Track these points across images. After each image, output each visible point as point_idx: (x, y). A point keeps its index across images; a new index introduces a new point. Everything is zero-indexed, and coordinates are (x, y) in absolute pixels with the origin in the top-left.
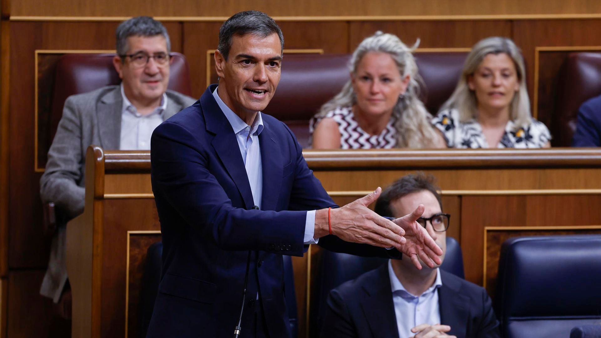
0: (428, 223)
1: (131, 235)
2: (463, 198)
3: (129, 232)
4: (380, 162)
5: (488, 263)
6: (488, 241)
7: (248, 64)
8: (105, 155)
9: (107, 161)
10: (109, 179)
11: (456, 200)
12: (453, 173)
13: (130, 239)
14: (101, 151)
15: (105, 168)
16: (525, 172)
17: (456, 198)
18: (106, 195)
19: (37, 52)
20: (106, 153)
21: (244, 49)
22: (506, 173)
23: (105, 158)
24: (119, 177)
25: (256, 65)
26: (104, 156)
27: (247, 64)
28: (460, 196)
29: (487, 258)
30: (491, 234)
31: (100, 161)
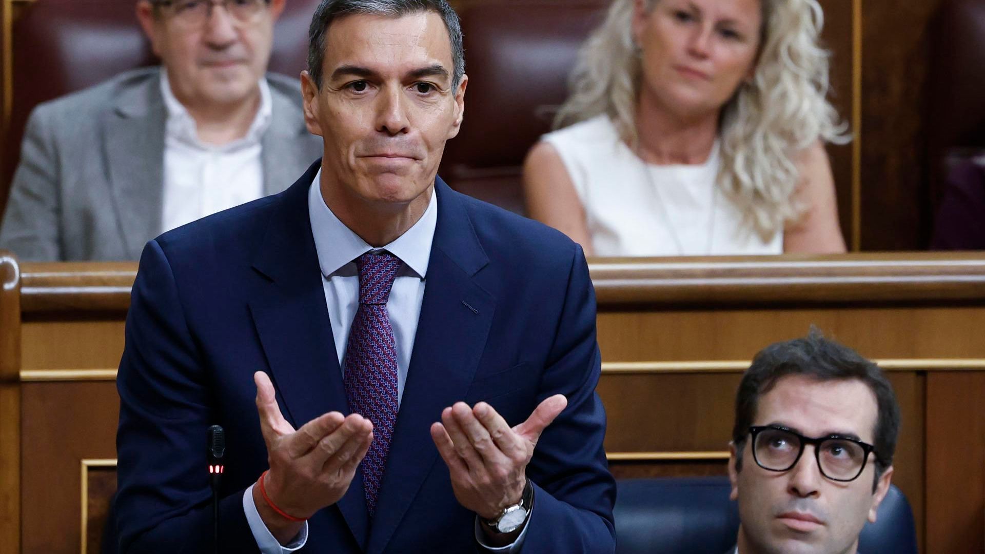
0: (809, 450)
1: (90, 468)
2: (929, 376)
3: (87, 462)
4: (710, 290)
7: (361, 90)
8: (24, 275)
9: (26, 290)
10: (32, 333)
11: (913, 382)
12: (903, 314)
13: (90, 479)
14: (16, 266)
15: (21, 306)
17: (913, 375)
18: (25, 374)
20: (25, 272)
21: (349, 54)
23: (21, 283)
24: (58, 329)
25: (380, 91)
26: (20, 279)
27: (360, 92)
28: (922, 373)
31: (11, 291)
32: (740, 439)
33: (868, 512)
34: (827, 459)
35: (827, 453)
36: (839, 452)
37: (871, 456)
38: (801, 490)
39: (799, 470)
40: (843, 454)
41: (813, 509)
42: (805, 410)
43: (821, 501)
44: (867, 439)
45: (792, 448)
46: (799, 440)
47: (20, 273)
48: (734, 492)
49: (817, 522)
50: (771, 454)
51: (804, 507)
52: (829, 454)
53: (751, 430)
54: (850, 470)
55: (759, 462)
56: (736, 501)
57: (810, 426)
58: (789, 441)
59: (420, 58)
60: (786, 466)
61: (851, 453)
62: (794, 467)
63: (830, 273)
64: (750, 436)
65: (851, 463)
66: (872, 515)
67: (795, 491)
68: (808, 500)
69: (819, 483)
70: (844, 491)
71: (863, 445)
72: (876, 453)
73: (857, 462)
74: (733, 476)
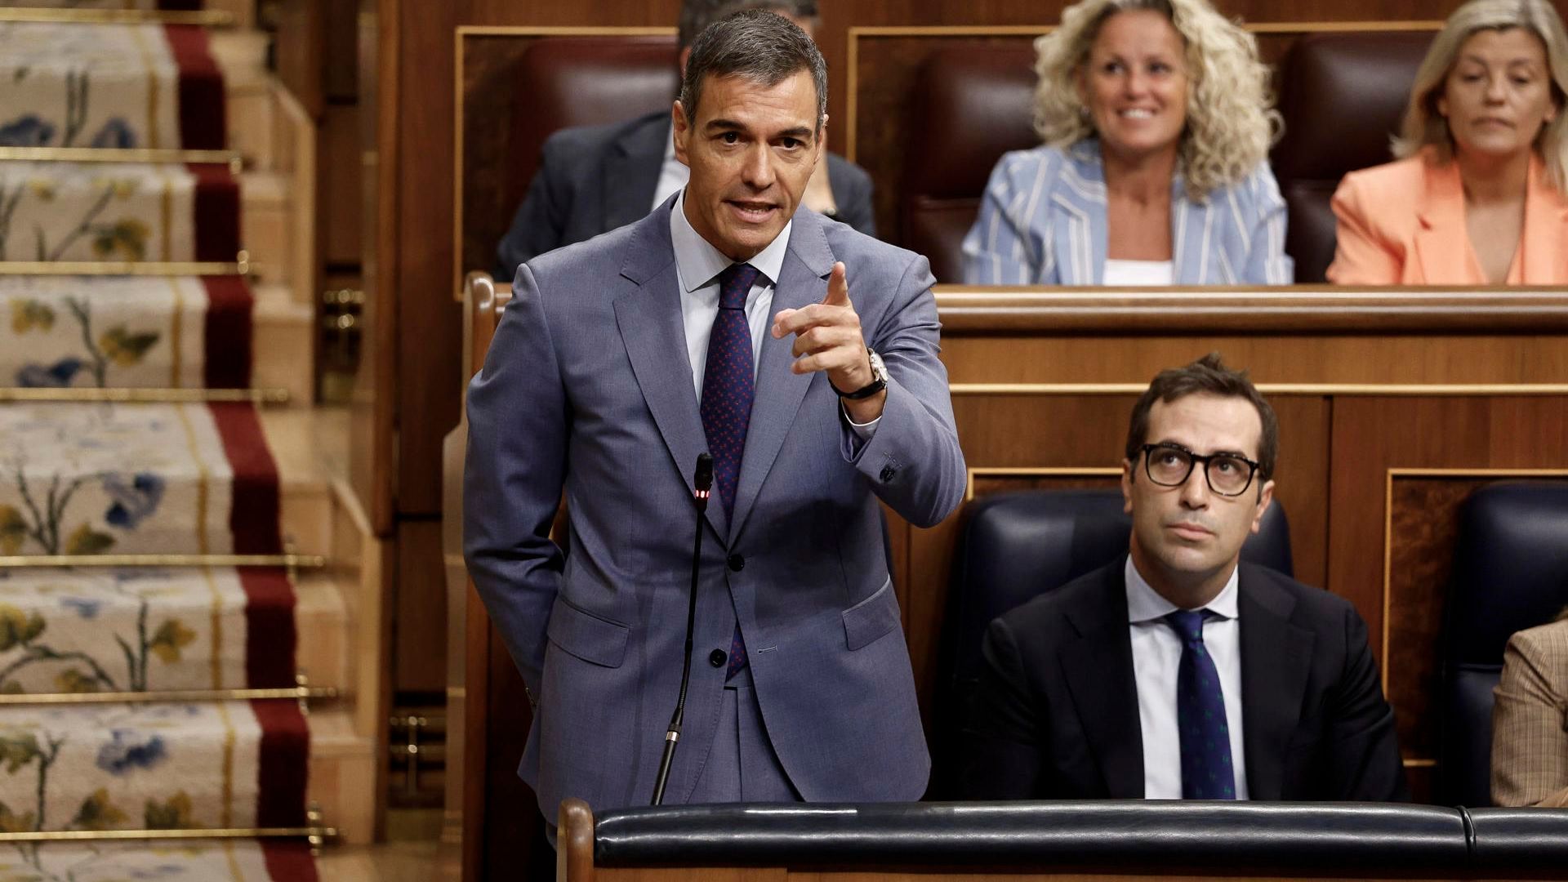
0: (1199, 467)
2: (1336, 400)
4: (1134, 318)
5: (1394, 552)
6: (1394, 501)
7: (731, 142)
8: (498, 296)
11: (1320, 406)
12: (1312, 342)
14: (491, 287)
16: (1488, 343)
17: (1320, 400)
19: (462, 30)
20: (499, 292)
22: (1440, 346)
23: (496, 303)
25: (748, 146)
26: (495, 299)
27: (730, 144)
28: (1329, 397)
29: (1393, 540)
30: (1405, 483)
31: (486, 310)
32: (1133, 456)
33: (1251, 524)
34: (1216, 476)
35: (1215, 470)
36: (1227, 468)
37: (1256, 472)
38: (1192, 504)
39: (1189, 484)
40: (1231, 470)
41: (1201, 520)
42: (1194, 429)
43: (1211, 513)
44: (1252, 457)
45: (1182, 464)
46: (1190, 458)
47: (495, 292)
48: (1128, 506)
49: (1208, 532)
50: (1164, 470)
51: (1195, 519)
52: (1218, 470)
53: (1145, 448)
54: (1237, 484)
55: (1153, 478)
56: (1131, 514)
57: (1200, 444)
58: (1181, 458)
59: (786, 119)
60: (1177, 481)
61: (1238, 469)
62: (1184, 482)
63: (1246, 303)
64: (1143, 455)
65: (1237, 478)
66: (1255, 527)
67: (1186, 505)
68: (1200, 512)
69: (1208, 497)
70: (1231, 505)
71: (1251, 464)
72: (1260, 470)
73: (1244, 477)
74: (1126, 491)
